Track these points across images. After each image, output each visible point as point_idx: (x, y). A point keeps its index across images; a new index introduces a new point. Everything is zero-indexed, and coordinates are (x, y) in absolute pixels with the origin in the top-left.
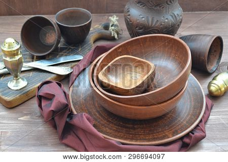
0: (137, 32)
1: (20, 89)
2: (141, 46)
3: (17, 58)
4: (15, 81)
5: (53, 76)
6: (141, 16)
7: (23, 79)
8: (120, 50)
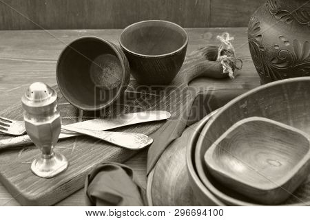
0: (274, 69)
1: (55, 176)
2: (284, 97)
3: (50, 120)
4: (45, 160)
5: (116, 150)
6: (283, 39)
7: (60, 157)
8: (244, 106)
